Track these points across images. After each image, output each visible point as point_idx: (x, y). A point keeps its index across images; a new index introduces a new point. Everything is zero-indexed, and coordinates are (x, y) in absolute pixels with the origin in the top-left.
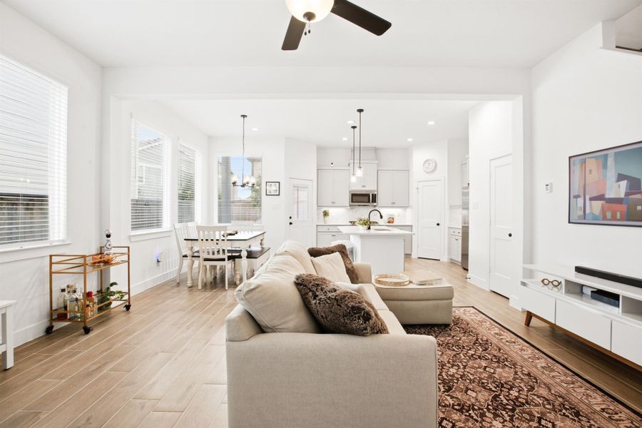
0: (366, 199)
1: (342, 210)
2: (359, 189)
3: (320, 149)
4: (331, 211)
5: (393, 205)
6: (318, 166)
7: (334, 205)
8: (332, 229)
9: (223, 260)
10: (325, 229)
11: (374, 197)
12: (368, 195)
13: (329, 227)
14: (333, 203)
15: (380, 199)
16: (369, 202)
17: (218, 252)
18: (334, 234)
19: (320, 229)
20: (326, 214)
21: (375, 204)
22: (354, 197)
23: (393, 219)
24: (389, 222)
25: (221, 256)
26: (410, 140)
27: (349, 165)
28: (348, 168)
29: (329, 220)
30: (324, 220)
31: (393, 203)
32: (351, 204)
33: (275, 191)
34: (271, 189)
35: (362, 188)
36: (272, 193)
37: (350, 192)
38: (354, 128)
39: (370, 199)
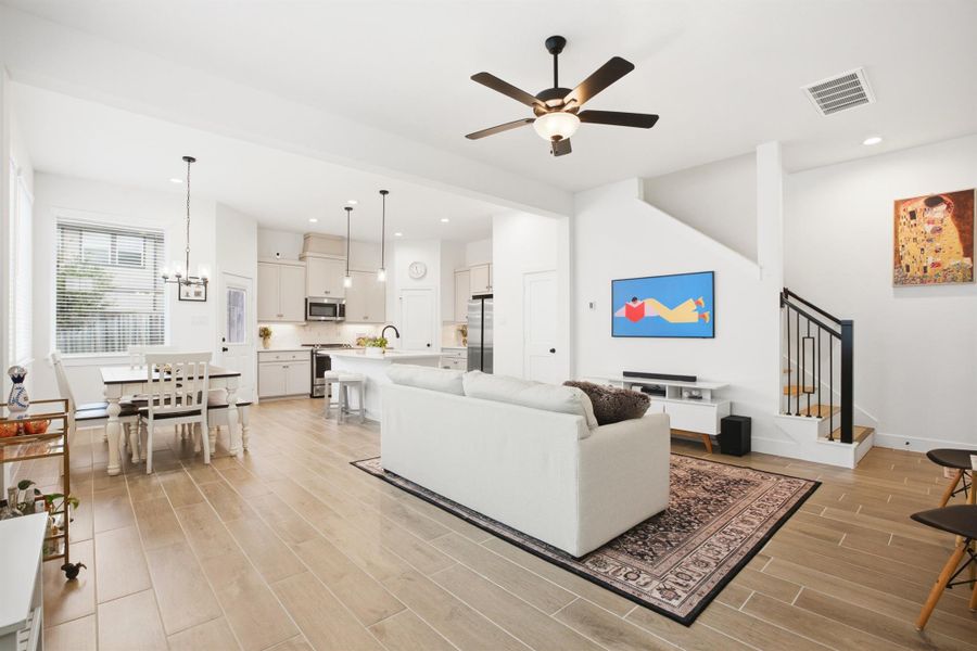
0: (330, 310)
1: (290, 328)
2: (318, 293)
3: (262, 229)
4: (275, 329)
5: (366, 320)
6: (259, 256)
7: (280, 319)
8: (283, 357)
9: (198, 413)
10: (272, 357)
11: (343, 308)
12: (334, 306)
13: (277, 354)
16: (335, 315)
17: (189, 397)
18: (284, 364)
19: (263, 357)
20: (265, 334)
21: (341, 319)
22: (313, 308)
25: (194, 406)
26: (398, 234)
27: (301, 258)
28: (303, 263)
29: (275, 343)
30: (264, 344)
31: (366, 318)
32: (309, 317)
33: (198, 294)
34: (192, 289)
35: (325, 295)
36: (192, 297)
37: (306, 300)
38: (348, 209)
39: (337, 311)
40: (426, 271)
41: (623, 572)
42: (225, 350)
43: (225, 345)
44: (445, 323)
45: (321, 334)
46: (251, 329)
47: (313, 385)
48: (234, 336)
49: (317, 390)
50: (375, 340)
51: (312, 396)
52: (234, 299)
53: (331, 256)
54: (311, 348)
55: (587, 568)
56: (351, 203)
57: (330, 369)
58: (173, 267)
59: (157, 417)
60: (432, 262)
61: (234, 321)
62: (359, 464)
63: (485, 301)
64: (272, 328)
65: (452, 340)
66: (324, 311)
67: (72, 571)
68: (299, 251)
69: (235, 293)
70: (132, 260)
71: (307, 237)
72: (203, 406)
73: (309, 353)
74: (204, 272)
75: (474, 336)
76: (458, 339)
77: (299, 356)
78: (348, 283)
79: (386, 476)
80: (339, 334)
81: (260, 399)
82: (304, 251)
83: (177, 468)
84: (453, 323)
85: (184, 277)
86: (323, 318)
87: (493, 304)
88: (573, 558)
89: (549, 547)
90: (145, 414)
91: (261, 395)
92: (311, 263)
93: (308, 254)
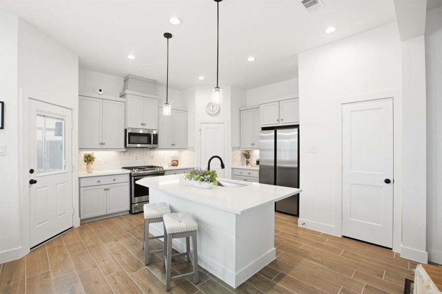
0: (145, 139)
1: (111, 154)
2: (136, 126)
4: (97, 155)
5: (173, 147)
7: (102, 146)
8: (104, 181)
10: (94, 182)
11: (156, 136)
12: (148, 136)
13: (97, 179)
14: (102, 144)
15: (160, 139)
16: (149, 143)
18: (105, 187)
19: (85, 182)
20: (89, 159)
21: (154, 146)
23: (177, 161)
24: (173, 165)
27: (122, 96)
28: (123, 100)
29: (97, 169)
30: (88, 168)
31: (173, 145)
32: (128, 145)
35: (142, 127)
37: (126, 130)
39: (150, 140)
40: (220, 109)
42: (32, 182)
43: (33, 177)
44: (234, 149)
45: (141, 158)
47: (131, 204)
49: (136, 208)
51: (130, 212)
53: (146, 95)
54: (129, 171)
64: (96, 154)
65: (239, 161)
66: (140, 139)
68: (120, 89)
71: (126, 80)
73: (128, 176)
76: (242, 160)
77: (118, 179)
80: (152, 158)
81: (81, 221)
82: (124, 89)
84: (239, 148)
86: (139, 145)
91: (82, 218)
92: (130, 99)
93: (127, 92)
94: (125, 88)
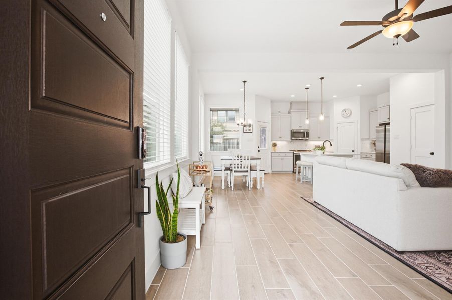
0: (302, 135)
1: (284, 143)
2: (296, 128)
3: (272, 102)
4: (278, 143)
5: (319, 139)
6: (271, 114)
7: (280, 139)
8: (281, 155)
9: (247, 172)
10: (277, 155)
11: (307, 133)
12: (303, 133)
13: (278, 154)
15: (311, 135)
16: (304, 137)
17: (244, 167)
18: (282, 158)
19: (273, 155)
20: (274, 145)
21: (307, 139)
22: (294, 134)
25: (246, 170)
26: (335, 96)
27: (289, 113)
28: (290, 115)
29: (278, 149)
30: (274, 149)
31: (319, 138)
32: (292, 138)
33: (249, 130)
34: (247, 128)
35: (299, 128)
36: (248, 131)
37: (291, 131)
38: (307, 89)
39: (305, 135)
40: (351, 113)
41: (426, 265)
42: (259, 151)
43: (259, 149)
44: (363, 140)
45: (298, 145)
46: (269, 143)
47: (293, 168)
48: (263, 146)
49: (295, 170)
50: (319, 147)
51: (293, 172)
52: (263, 132)
53: (300, 111)
54: (293, 152)
55: (403, 257)
56: (308, 86)
57: (300, 160)
58: (240, 121)
59: (235, 172)
60: (355, 108)
61: (262, 141)
62: (304, 198)
63: (387, 126)
65: (368, 148)
66: (299, 135)
67: (211, 208)
68: (288, 110)
69: (263, 129)
70: (232, 120)
71: (291, 104)
72: (248, 170)
73: (292, 154)
74: (250, 122)
75: (380, 147)
76: (371, 148)
77: (288, 155)
78: (307, 122)
79: (315, 204)
80: (306, 146)
81: (272, 172)
83: (240, 190)
84: (369, 139)
85: (243, 124)
86: (300, 139)
87: (392, 128)
88: (396, 251)
89: (384, 244)
90: (231, 171)
91: (272, 170)
92: (293, 114)
93: (292, 111)
94: (290, 109)
